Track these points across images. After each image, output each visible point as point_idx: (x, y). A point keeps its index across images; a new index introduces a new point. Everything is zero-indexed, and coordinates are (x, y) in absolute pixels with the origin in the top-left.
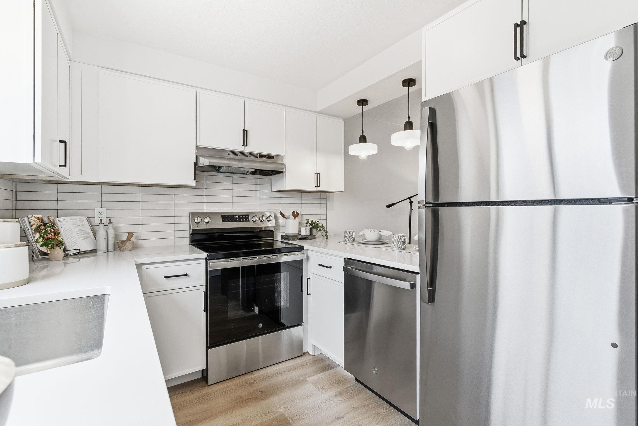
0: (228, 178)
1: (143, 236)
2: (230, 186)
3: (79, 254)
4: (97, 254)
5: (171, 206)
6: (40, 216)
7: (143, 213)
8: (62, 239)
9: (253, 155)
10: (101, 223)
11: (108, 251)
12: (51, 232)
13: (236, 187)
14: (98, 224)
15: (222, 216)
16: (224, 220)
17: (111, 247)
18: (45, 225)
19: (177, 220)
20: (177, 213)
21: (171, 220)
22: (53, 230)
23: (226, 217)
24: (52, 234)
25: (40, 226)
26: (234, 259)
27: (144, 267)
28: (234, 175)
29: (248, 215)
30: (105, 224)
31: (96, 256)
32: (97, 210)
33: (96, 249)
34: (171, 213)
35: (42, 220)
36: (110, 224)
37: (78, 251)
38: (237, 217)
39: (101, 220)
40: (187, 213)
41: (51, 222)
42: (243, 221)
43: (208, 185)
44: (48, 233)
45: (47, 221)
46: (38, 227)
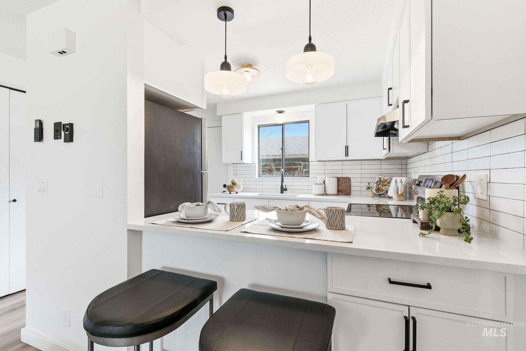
6: (380, 177)
18: (380, 181)
22: (382, 183)
35: (380, 179)
41: (384, 179)
44: (380, 185)
45: (382, 179)
46: (377, 182)
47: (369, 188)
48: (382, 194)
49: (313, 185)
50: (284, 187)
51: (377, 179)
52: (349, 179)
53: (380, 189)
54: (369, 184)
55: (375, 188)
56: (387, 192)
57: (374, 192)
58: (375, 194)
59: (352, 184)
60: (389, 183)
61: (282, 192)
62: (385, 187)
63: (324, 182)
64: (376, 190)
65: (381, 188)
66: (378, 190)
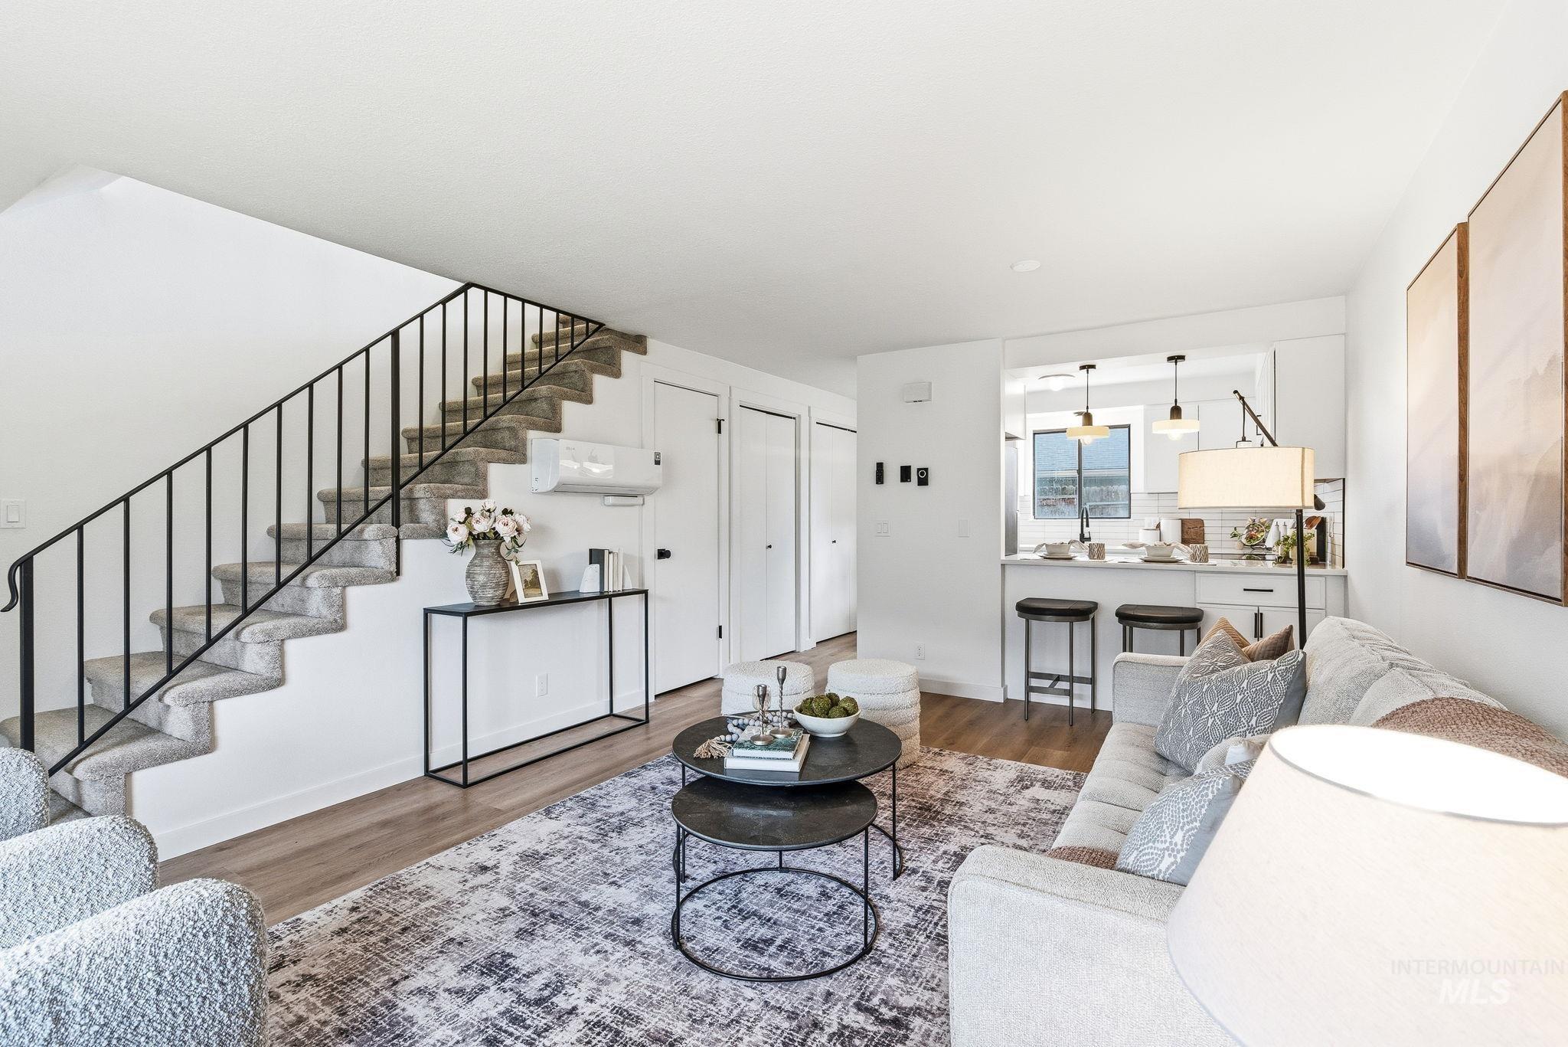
44: (1253, 530)
45: (1257, 522)
46: (1249, 526)
47: (1235, 536)
48: (1256, 545)
49: (1141, 530)
51: (1249, 522)
52: (1201, 522)
54: (1235, 529)
55: (1245, 536)
56: (1264, 542)
57: (1244, 541)
58: (1244, 545)
59: (1206, 530)
60: (1268, 527)
62: (1262, 534)
63: (1158, 526)
64: (1246, 538)
66: (1250, 538)
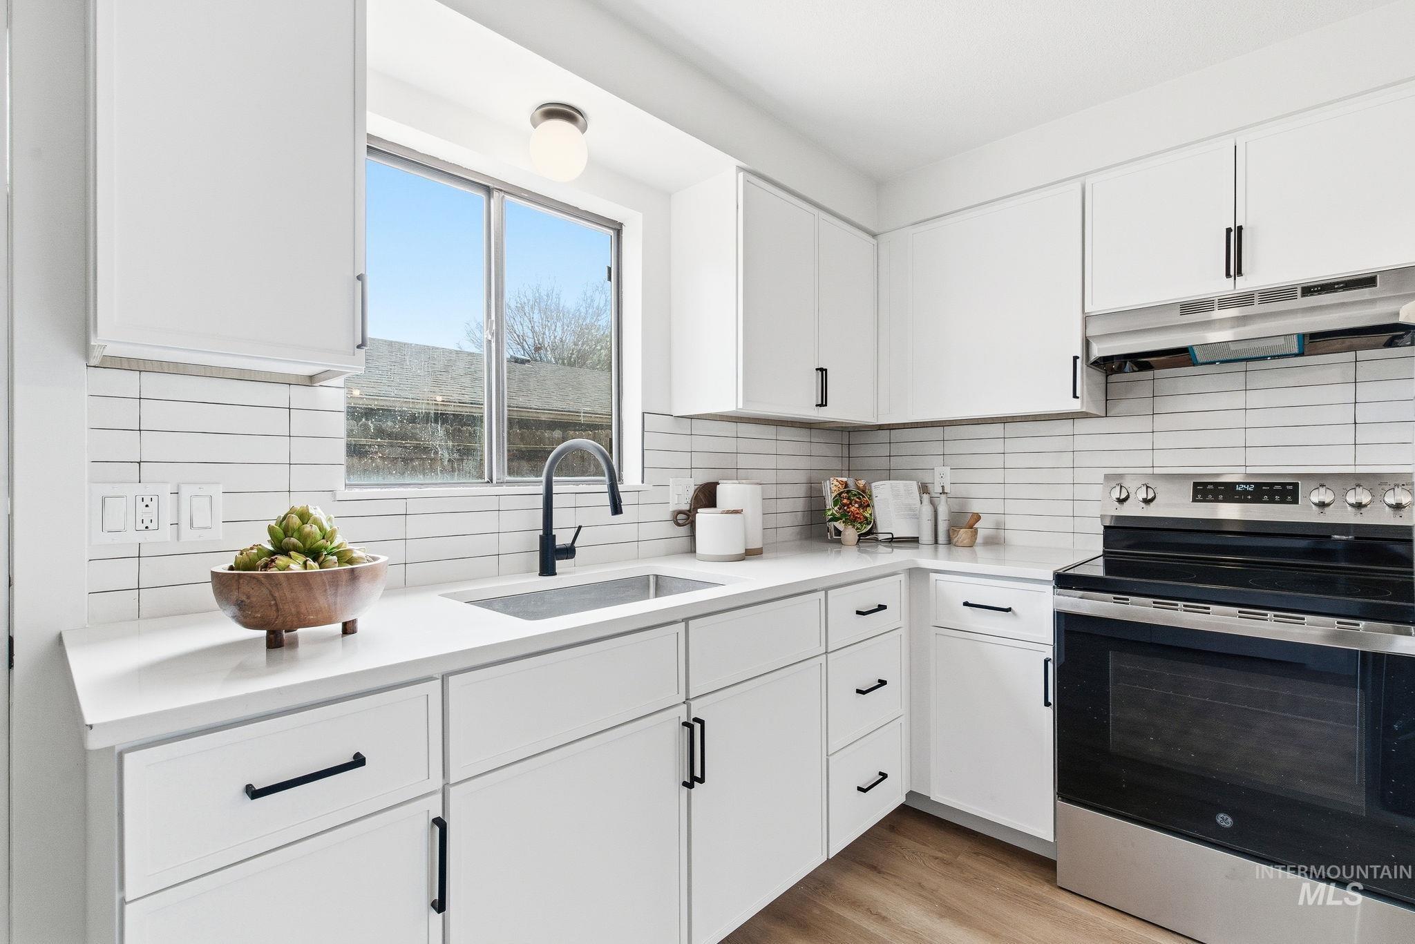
0: (1233, 377)
1: (1010, 522)
2: (1238, 400)
3: (893, 541)
4: (920, 546)
5: (1067, 460)
6: (845, 479)
7: (1011, 476)
8: (871, 515)
9: (1272, 295)
10: (943, 493)
11: (936, 542)
12: (856, 502)
13: (1255, 399)
14: (939, 495)
15: (1196, 484)
16: (1199, 496)
17: (942, 538)
18: (848, 492)
19: (1080, 492)
20: (1081, 475)
21: (1067, 492)
22: (857, 500)
23: (1210, 487)
24: (857, 505)
25: (842, 493)
26: (1266, 615)
27: (933, 576)
28: (1251, 365)
29: (1296, 485)
30: (949, 495)
31: (918, 548)
32: (938, 470)
33: (918, 538)
34: (1067, 476)
35: (846, 485)
36: (942, 495)
37: (890, 536)
38: (1250, 489)
39: (943, 490)
40: (1099, 476)
41: (858, 488)
42: (1272, 501)
43: (1163, 404)
44: (851, 503)
45: (852, 487)
46: (840, 494)
48: (867, 533)
50: (562, 539)
53: (856, 517)
56: (875, 525)
61: (547, 569)
62: (869, 510)
65: (857, 513)
